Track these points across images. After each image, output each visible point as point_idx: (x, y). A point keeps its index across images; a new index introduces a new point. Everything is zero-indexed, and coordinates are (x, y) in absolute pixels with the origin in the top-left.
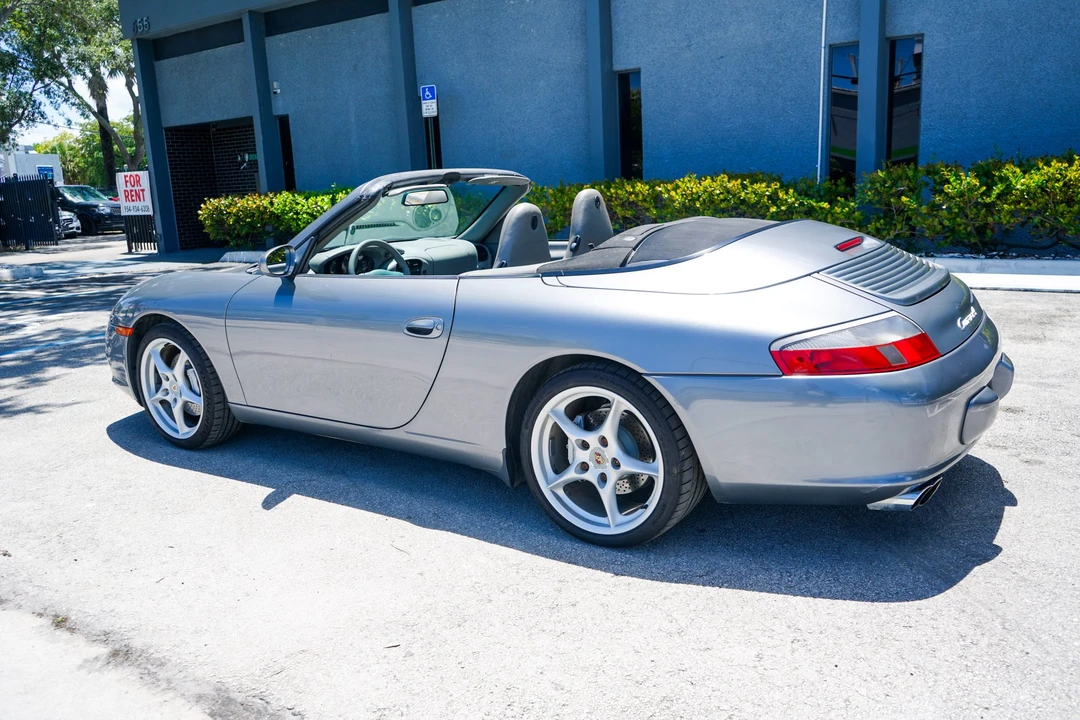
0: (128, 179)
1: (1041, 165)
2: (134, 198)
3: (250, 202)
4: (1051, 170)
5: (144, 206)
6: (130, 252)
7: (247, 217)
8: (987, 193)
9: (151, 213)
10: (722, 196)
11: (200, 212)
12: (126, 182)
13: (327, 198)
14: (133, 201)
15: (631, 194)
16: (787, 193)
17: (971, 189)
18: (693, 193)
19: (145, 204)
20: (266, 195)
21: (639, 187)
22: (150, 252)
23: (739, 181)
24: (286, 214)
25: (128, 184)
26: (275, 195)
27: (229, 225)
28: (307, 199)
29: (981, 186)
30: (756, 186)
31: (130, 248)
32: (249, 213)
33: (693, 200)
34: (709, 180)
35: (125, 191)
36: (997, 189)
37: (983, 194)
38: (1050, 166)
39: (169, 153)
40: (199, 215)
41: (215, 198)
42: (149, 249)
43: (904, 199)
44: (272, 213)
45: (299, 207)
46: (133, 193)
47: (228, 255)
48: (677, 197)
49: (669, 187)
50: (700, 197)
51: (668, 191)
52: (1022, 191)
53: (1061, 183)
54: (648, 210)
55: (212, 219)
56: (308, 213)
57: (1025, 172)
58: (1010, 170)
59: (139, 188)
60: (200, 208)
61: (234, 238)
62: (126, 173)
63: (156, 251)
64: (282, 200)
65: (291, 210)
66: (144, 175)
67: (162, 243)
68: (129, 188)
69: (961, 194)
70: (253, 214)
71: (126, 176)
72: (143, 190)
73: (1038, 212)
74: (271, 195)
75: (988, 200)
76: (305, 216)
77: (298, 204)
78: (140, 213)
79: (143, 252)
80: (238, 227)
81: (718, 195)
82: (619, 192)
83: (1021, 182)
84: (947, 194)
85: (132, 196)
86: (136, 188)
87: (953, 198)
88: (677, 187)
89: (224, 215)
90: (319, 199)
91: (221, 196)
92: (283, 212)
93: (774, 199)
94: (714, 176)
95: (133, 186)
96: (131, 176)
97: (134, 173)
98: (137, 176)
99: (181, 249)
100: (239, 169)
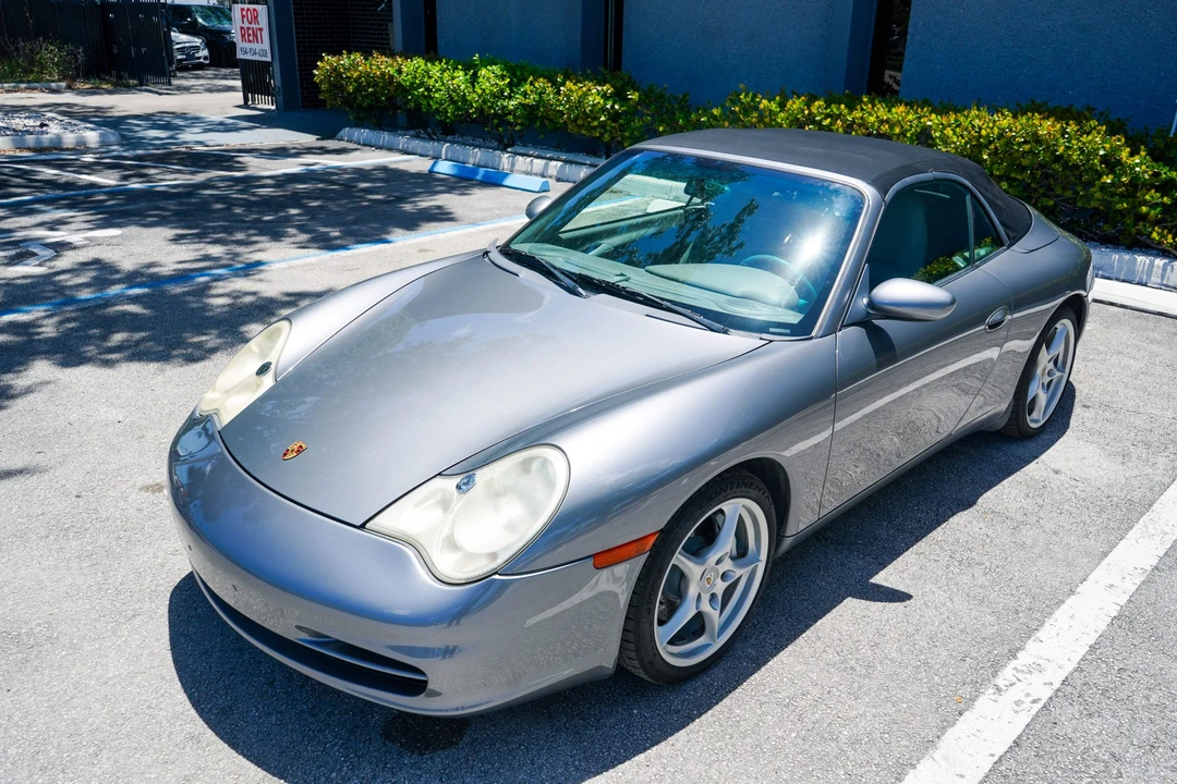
0: (244, 13)
2: (251, 38)
3: (382, 65)
5: (257, 48)
6: (245, 106)
7: (369, 85)
9: (269, 59)
10: (1027, 147)
11: (316, 72)
12: (243, 16)
13: (466, 75)
14: (250, 41)
19: (262, 46)
20: (395, 60)
22: (266, 107)
24: (416, 89)
25: (245, 19)
26: (405, 60)
27: (349, 93)
28: (445, 70)
31: (246, 99)
32: (371, 80)
33: (980, 146)
35: (242, 28)
40: (314, 75)
41: (333, 55)
42: (265, 104)
44: (399, 84)
45: (431, 82)
46: (250, 32)
47: (345, 132)
51: (942, 128)
55: (329, 82)
56: (442, 92)
59: (257, 26)
60: (317, 67)
61: (355, 110)
62: (243, 6)
63: (274, 107)
64: (412, 67)
65: (422, 84)
66: (262, 9)
67: (280, 98)
68: (246, 25)
70: (375, 85)
71: (242, 10)
72: (261, 30)
74: (400, 60)
76: (438, 95)
77: (430, 77)
78: (256, 58)
79: (260, 106)
80: (359, 97)
85: (249, 35)
86: (253, 25)
89: (342, 78)
90: (457, 74)
91: (341, 53)
92: (412, 84)
93: (1111, 162)
95: (250, 23)
96: (248, 9)
97: (252, 7)
98: (254, 10)
99: (303, 107)
100: (376, 10)
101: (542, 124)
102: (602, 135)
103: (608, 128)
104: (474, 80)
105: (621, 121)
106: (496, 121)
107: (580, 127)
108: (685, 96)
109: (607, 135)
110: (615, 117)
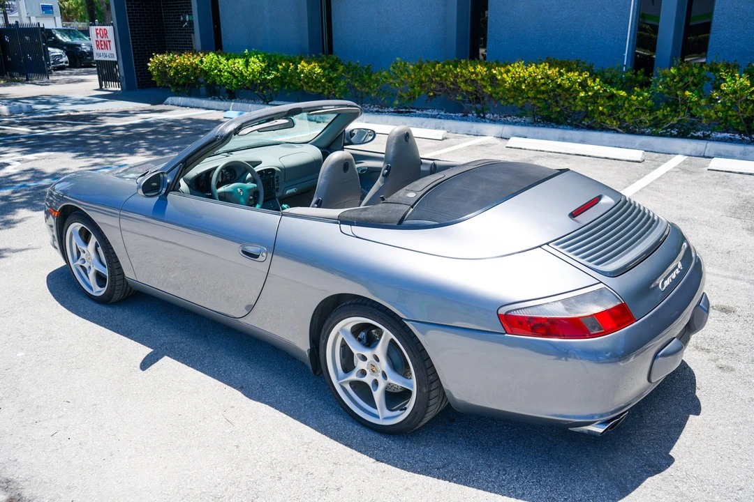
0: (98, 31)
2: (103, 47)
3: (186, 59)
5: (109, 53)
6: (101, 89)
7: (183, 70)
9: (115, 59)
10: (543, 81)
11: (149, 64)
12: (97, 34)
13: (241, 61)
14: (102, 49)
15: (473, 73)
18: (520, 77)
19: (110, 52)
20: (198, 55)
21: (479, 69)
22: (115, 89)
24: (213, 71)
25: (99, 35)
26: (204, 55)
27: (170, 76)
28: (228, 60)
31: (101, 85)
32: (185, 68)
33: (521, 82)
35: (96, 41)
39: (128, 13)
40: (148, 67)
41: (160, 54)
42: (114, 87)
44: (202, 69)
45: (221, 66)
46: (102, 43)
47: (169, 99)
49: (502, 70)
50: (525, 80)
51: (501, 74)
54: (485, 87)
55: (158, 70)
56: (228, 72)
59: (107, 39)
60: (149, 62)
61: (175, 86)
62: (97, 27)
63: (120, 89)
64: (209, 59)
65: (216, 68)
66: (110, 29)
67: (124, 83)
68: (99, 39)
70: (188, 69)
71: (97, 30)
72: (109, 41)
74: (201, 55)
76: (226, 74)
77: (220, 63)
78: (107, 59)
79: (111, 89)
80: (177, 78)
81: (540, 79)
85: (102, 45)
86: (104, 39)
89: (167, 68)
90: (236, 61)
91: (165, 53)
92: (210, 68)
95: (102, 38)
96: (100, 29)
97: (103, 27)
98: (105, 29)
99: (139, 88)
100: (182, 27)
101: (289, 86)
102: (323, 91)
103: (326, 87)
104: (247, 64)
105: (334, 82)
106: (261, 87)
107: (311, 87)
108: (368, 66)
109: (326, 90)
110: (330, 80)
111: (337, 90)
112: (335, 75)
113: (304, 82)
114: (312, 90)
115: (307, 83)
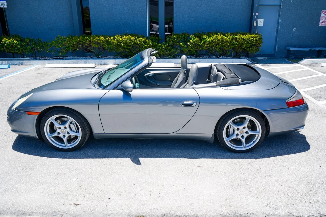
1: (212, 35)
4: (214, 37)
8: (200, 42)
10: (130, 42)
15: (99, 40)
16: (149, 41)
17: (197, 41)
18: (120, 40)
21: (101, 38)
23: (134, 37)
29: (199, 40)
30: (140, 39)
33: (120, 43)
34: (125, 37)
36: (203, 42)
37: (199, 43)
38: (214, 36)
43: (181, 44)
48: (115, 42)
49: (112, 38)
50: (122, 42)
51: (112, 40)
52: (208, 42)
53: (217, 40)
54: (105, 45)
57: (208, 37)
58: (205, 36)
69: (194, 42)
73: (211, 47)
75: (201, 44)
81: (128, 41)
82: (94, 39)
83: (208, 40)
84: (191, 42)
87: (192, 43)
88: (114, 39)
93: (145, 42)
94: (126, 35)
105: (24, 47)
109: (20, 51)
110: (22, 46)
111: (26, 50)
112: (24, 44)
113: (6, 48)
114: (12, 51)
115: (8, 48)
